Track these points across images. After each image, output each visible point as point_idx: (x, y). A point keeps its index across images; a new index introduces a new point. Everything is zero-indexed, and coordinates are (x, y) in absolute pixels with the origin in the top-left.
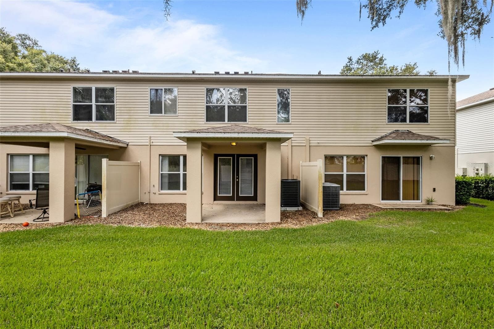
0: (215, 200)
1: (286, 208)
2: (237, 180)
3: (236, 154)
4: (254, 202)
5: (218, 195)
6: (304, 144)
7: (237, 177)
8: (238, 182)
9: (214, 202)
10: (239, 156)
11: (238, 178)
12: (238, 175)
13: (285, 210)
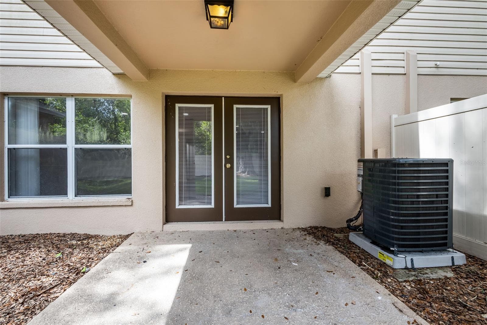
0: (167, 219)
1: (412, 260)
2: (228, 166)
3: (225, 97)
4: (275, 225)
5: (177, 207)
6: (402, 71)
7: (228, 157)
8: (230, 172)
9: (165, 226)
10: (232, 100)
11: (231, 161)
12: (230, 151)
13: (409, 266)
